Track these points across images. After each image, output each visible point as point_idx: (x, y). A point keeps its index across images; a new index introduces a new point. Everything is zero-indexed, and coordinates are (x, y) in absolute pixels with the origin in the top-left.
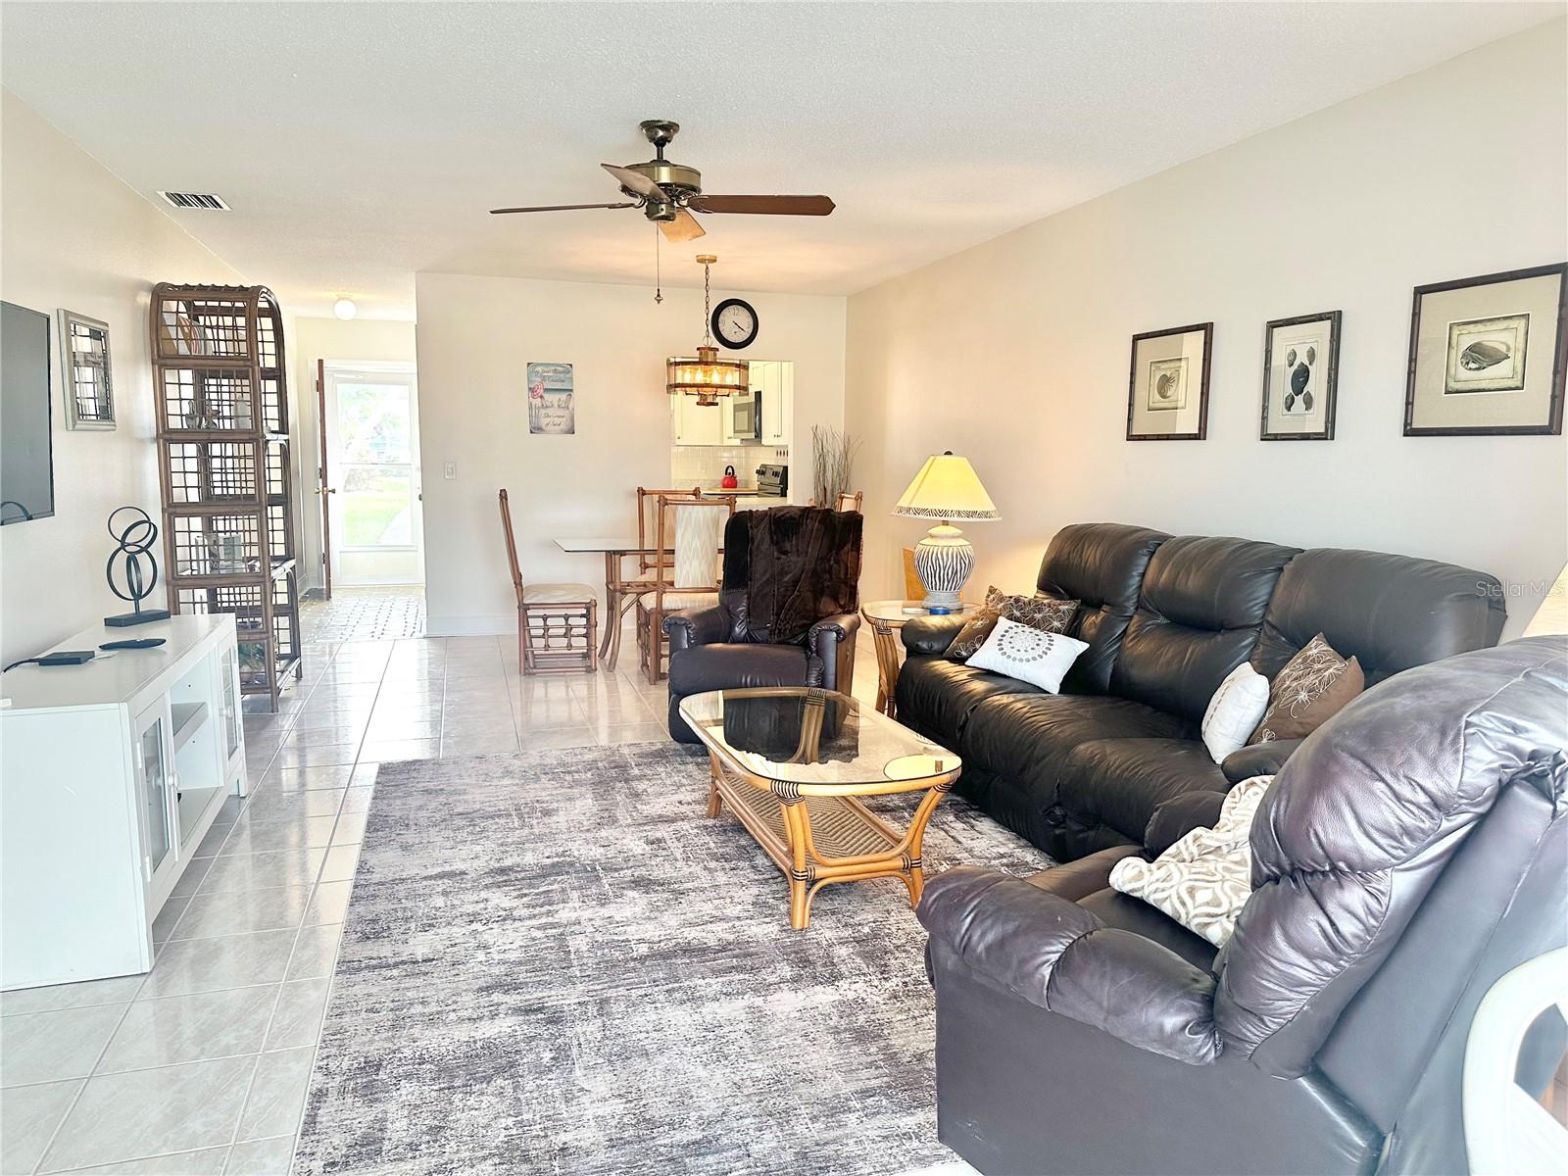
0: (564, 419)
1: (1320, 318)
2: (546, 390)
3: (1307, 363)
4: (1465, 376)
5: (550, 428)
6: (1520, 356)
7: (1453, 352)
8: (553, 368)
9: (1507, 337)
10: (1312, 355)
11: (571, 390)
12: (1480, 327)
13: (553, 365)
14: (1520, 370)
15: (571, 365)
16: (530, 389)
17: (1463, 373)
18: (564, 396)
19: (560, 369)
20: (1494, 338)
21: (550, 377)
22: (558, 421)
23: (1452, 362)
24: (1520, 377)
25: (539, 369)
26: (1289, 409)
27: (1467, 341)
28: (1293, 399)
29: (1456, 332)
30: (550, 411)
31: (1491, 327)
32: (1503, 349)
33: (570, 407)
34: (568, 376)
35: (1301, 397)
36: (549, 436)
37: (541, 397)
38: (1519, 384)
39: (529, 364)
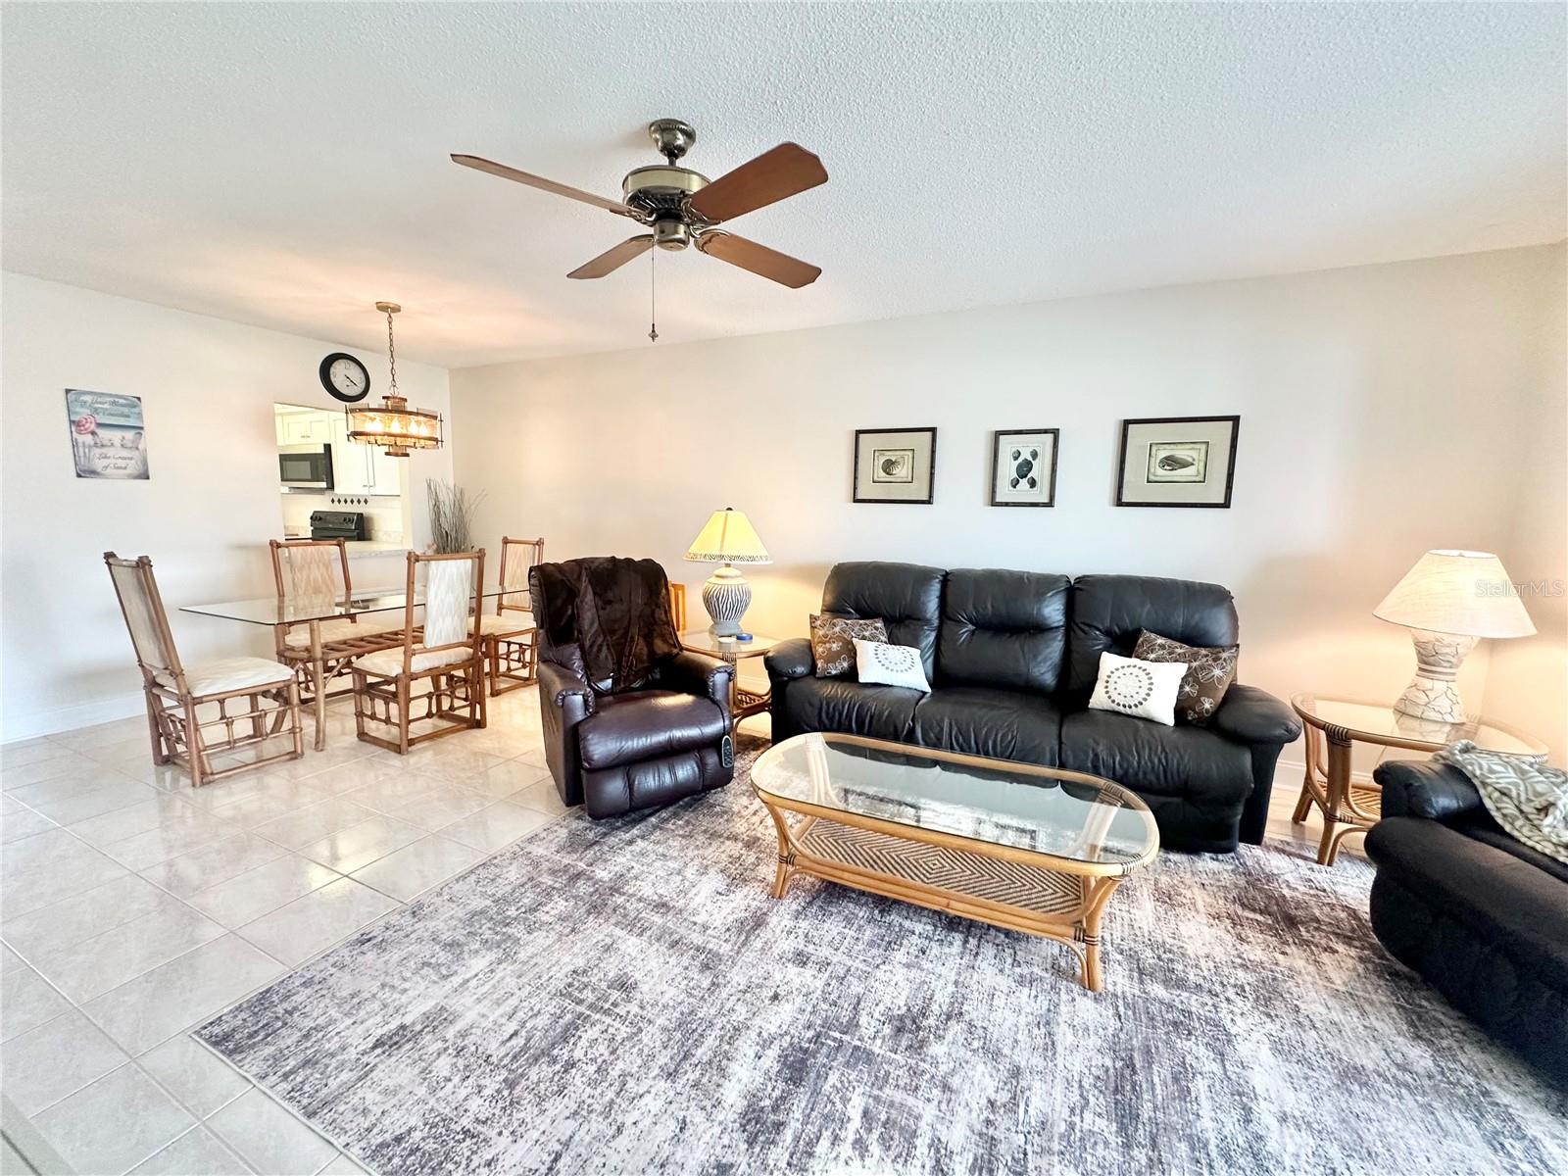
0: (133, 461)
1: (1046, 431)
2: (100, 425)
3: (1030, 459)
4: (1161, 473)
5: (109, 471)
6: (1202, 464)
7: (1153, 460)
8: (112, 399)
9: (1194, 454)
10: (1035, 455)
11: (142, 428)
12: (1172, 446)
13: (110, 395)
14: (1202, 472)
15: (139, 399)
16: (72, 422)
17: (1160, 472)
18: (130, 435)
19: (121, 401)
20: (1181, 453)
21: (106, 409)
22: (121, 463)
23: (1152, 465)
24: (1202, 475)
25: (88, 398)
26: (1015, 487)
27: (1163, 454)
28: (1018, 481)
29: (1154, 448)
30: (110, 452)
31: (1179, 446)
32: (1190, 460)
33: (140, 447)
34: (136, 410)
35: (1025, 480)
36: (109, 482)
37: (93, 433)
38: (1202, 480)
39: (68, 391)
